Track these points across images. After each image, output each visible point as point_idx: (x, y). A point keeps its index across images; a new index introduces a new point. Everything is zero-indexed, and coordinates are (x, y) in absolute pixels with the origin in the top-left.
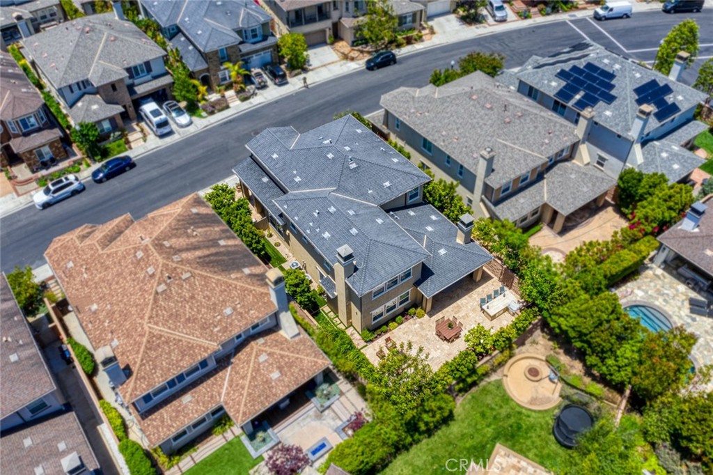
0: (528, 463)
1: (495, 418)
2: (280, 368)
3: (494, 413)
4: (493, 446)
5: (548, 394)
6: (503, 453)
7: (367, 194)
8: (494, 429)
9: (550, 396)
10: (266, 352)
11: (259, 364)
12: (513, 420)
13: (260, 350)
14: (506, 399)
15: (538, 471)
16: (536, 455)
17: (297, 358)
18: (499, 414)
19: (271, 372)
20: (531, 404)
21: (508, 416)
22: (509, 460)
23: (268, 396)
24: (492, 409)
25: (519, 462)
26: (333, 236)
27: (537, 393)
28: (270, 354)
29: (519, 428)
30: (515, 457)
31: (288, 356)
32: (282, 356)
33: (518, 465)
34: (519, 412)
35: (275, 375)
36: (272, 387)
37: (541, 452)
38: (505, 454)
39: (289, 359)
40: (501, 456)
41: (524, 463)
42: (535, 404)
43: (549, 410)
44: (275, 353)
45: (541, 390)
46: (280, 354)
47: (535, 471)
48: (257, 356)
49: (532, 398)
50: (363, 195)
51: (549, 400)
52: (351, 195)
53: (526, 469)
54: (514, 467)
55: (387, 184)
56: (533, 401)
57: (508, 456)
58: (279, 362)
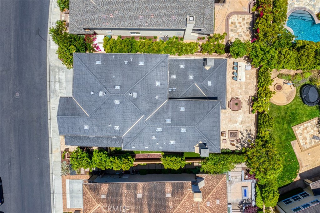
0: (307, 123)
1: (282, 119)
2: (216, 198)
3: (281, 117)
4: (292, 129)
5: (290, 90)
6: (297, 129)
7: (157, 100)
8: (286, 123)
9: (291, 90)
10: (206, 201)
11: (210, 207)
12: (288, 114)
13: (204, 204)
14: (279, 108)
15: (312, 122)
16: (306, 117)
17: (216, 189)
18: (282, 116)
19: (215, 203)
20: (288, 101)
21: (286, 113)
22: (301, 129)
23: (224, 210)
24: (279, 117)
25: (304, 126)
26: (176, 140)
27: (286, 94)
28: (208, 200)
29: (293, 114)
30: (301, 125)
31: (213, 192)
32: (212, 195)
33: (304, 127)
34: (287, 108)
35: (218, 202)
36: (222, 206)
37: (306, 114)
38: (298, 128)
39: (215, 192)
40: (297, 130)
41: (306, 125)
42: (290, 99)
43: (295, 96)
44: (209, 197)
45: (286, 91)
46: (211, 195)
47: (311, 123)
48: (206, 206)
49: (287, 97)
50: (157, 103)
51: (292, 92)
52: (153, 110)
53: (308, 125)
54: (304, 129)
55: (158, 84)
56: (288, 99)
57: (299, 128)
58: (213, 198)
